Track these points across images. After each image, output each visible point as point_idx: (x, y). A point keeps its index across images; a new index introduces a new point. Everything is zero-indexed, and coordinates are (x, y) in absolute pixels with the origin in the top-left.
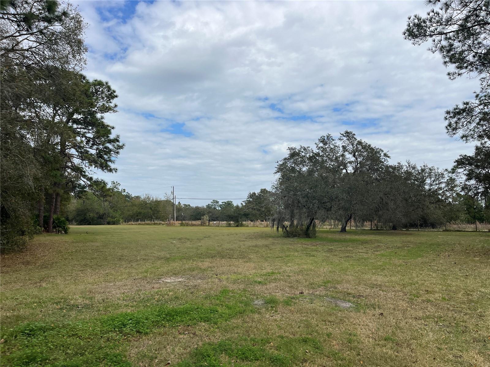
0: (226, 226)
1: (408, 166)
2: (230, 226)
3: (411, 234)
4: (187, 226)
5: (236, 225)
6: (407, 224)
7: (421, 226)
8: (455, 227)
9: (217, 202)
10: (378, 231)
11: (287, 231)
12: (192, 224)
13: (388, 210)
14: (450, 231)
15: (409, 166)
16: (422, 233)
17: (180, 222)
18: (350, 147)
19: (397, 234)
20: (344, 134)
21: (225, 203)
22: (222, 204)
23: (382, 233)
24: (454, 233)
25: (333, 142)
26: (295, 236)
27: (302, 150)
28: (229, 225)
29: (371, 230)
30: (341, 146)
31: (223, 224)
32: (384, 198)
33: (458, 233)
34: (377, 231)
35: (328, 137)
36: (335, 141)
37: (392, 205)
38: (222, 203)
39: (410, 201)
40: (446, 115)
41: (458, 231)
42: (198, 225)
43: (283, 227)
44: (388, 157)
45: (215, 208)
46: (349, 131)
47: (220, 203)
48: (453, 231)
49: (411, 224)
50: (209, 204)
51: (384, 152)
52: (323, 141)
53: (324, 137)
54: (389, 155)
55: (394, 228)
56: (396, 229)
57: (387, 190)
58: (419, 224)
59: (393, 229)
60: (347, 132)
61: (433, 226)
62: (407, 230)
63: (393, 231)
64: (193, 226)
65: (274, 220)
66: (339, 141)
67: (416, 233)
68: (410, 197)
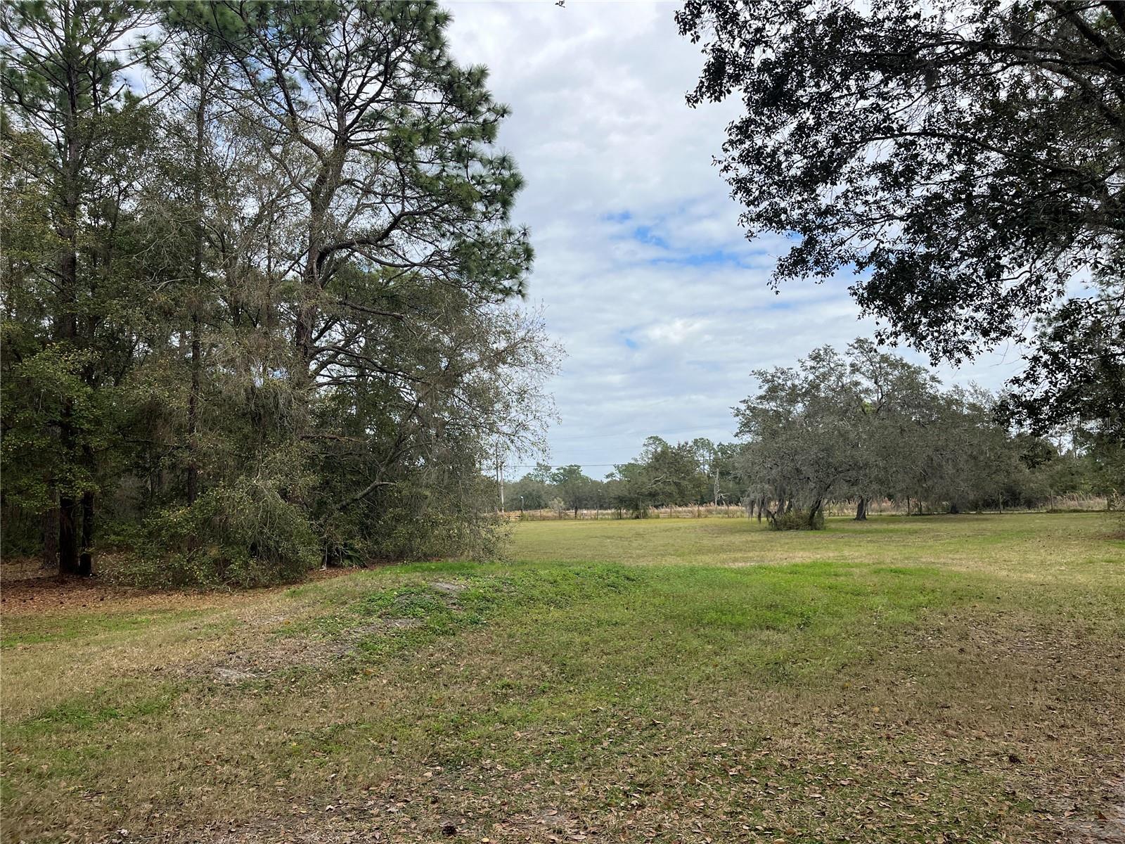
0: (613, 519)
1: (972, 391)
3: (987, 520)
4: (532, 520)
5: (634, 516)
6: (978, 501)
7: (1006, 504)
8: (1073, 504)
9: (547, 468)
10: (923, 517)
11: (775, 520)
12: (541, 516)
13: (941, 478)
14: (1061, 511)
15: (976, 391)
16: (1008, 517)
18: (866, 367)
19: (960, 521)
20: (856, 345)
21: (565, 469)
22: (557, 472)
23: (931, 519)
24: (1067, 515)
25: (836, 358)
26: (790, 528)
27: (779, 374)
28: (620, 517)
29: (908, 515)
30: (848, 364)
32: (935, 458)
33: (1075, 514)
34: (920, 515)
35: (826, 350)
36: (838, 356)
37: (949, 469)
38: (558, 469)
39: (982, 458)
40: (1036, 323)
41: (1075, 511)
42: (554, 519)
43: (769, 514)
44: (939, 382)
45: (542, 482)
46: (862, 338)
47: (554, 470)
48: (1065, 511)
49: (985, 501)
50: (530, 474)
51: (931, 374)
52: (816, 357)
53: (819, 350)
54: (939, 379)
55: (954, 510)
56: (956, 512)
57: (940, 443)
58: (1001, 501)
59: (952, 513)
60: (859, 341)
61: (1030, 504)
62: (980, 513)
63: (952, 516)
64: (544, 520)
66: (847, 356)
67: (996, 517)
68: (982, 453)
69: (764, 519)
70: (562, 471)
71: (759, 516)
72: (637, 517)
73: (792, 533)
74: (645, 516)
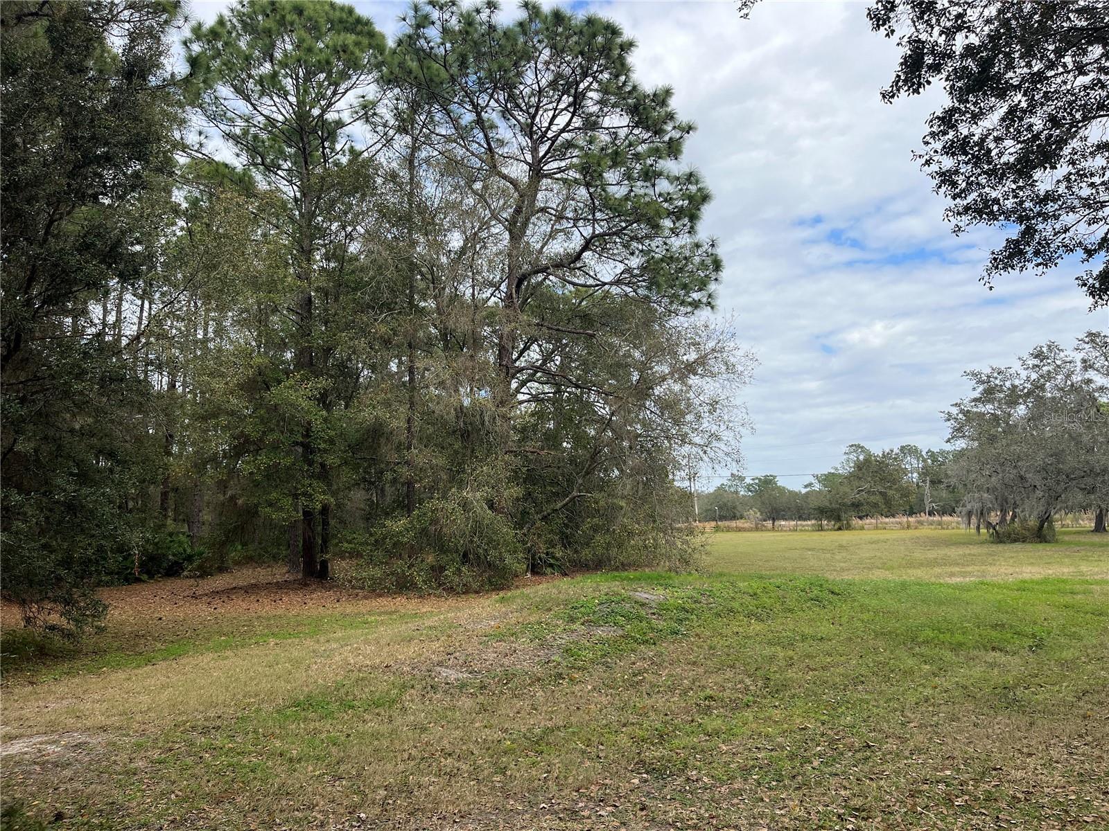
0: (813, 530)
2: (822, 530)
4: (728, 531)
5: (836, 527)
9: (742, 479)
11: (997, 532)
12: (736, 527)
17: (713, 524)
18: (1100, 363)
20: (1086, 340)
21: (760, 480)
22: (752, 482)
25: (1062, 354)
26: (1015, 541)
27: (995, 375)
28: (821, 528)
30: (1078, 360)
31: (808, 525)
35: (1049, 346)
36: (1065, 353)
38: (753, 479)
43: (989, 525)
45: (737, 492)
46: (1094, 332)
47: (748, 481)
50: (723, 484)
52: (1039, 355)
53: (1041, 347)
60: (1090, 334)
64: (740, 531)
65: (969, 514)
66: (1076, 352)
69: (983, 531)
70: (757, 481)
71: (978, 528)
72: (840, 529)
73: (1018, 546)
74: (849, 527)
